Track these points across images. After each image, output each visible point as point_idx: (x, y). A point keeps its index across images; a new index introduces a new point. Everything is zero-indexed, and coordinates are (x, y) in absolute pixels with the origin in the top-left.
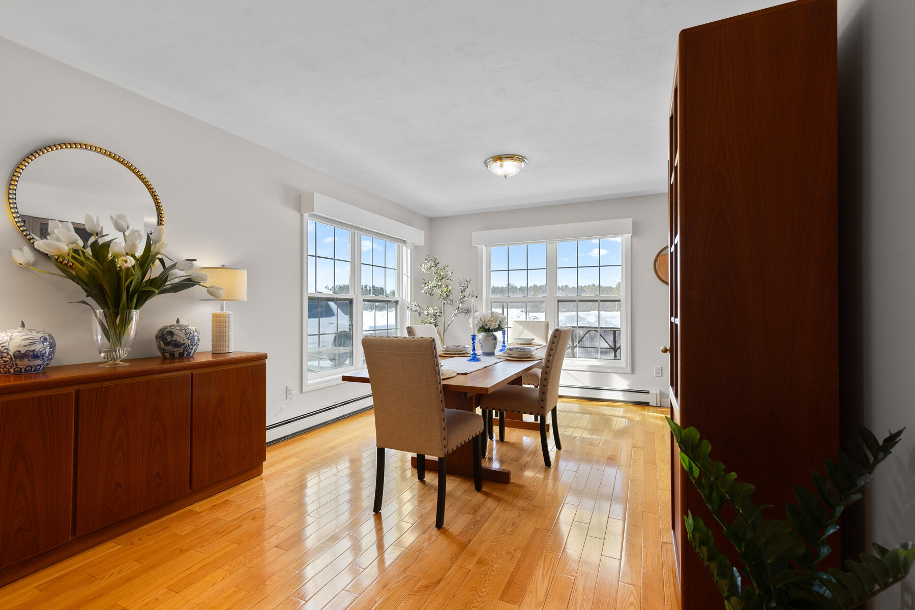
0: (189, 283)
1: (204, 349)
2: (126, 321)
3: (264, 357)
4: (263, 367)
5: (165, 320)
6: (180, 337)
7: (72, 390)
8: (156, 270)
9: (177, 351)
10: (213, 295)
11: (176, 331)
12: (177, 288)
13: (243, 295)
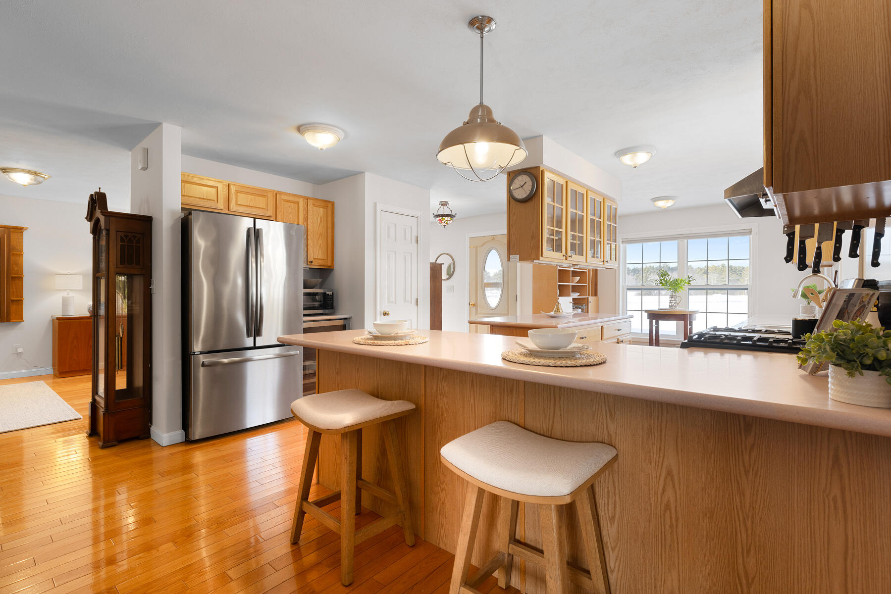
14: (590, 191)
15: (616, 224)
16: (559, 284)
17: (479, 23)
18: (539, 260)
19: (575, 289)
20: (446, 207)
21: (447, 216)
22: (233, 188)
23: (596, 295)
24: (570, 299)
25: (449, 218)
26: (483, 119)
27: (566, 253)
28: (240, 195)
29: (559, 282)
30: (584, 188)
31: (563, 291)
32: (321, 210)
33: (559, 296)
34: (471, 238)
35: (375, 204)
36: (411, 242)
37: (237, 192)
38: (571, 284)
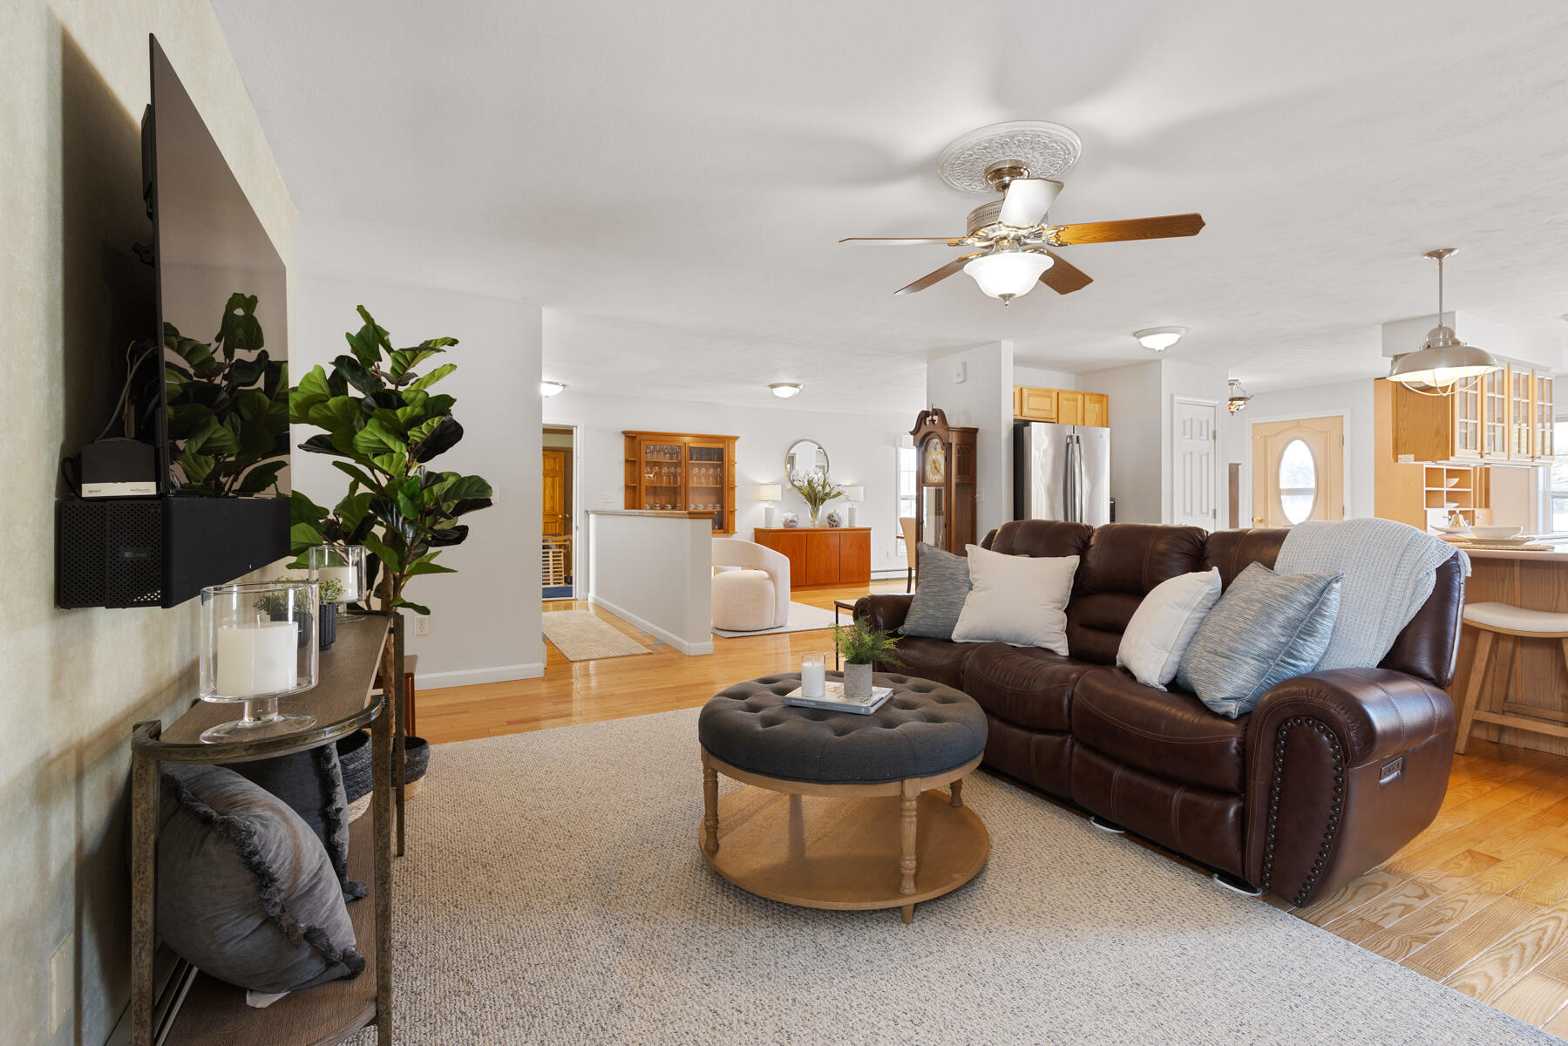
0: (839, 494)
1: (845, 525)
2: (818, 510)
3: (870, 529)
4: (869, 534)
5: (831, 511)
6: (836, 518)
7: (805, 533)
8: (827, 490)
9: (835, 524)
10: (848, 500)
11: (834, 515)
12: (834, 496)
13: (862, 498)
14: (1514, 364)
15: (1551, 402)
16: (1426, 489)
17: (1438, 255)
18: (1448, 459)
19: (1452, 496)
20: (1234, 387)
21: (1240, 399)
22: (1025, 391)
23: (1487, 506)
24: (1445, 512)
25: (1242, 403)
26: (1446, 343)
27: (1482, 449)
28: (1031, 399)
29: (1427, 486)
30: (1504, 361)
31: (1432, 499)
32: (1097, 405)
33: (1427, 507)
34: (1254, 424)
35: (1172, 396)
36: (1208, 439)
37: (1029, 395)
38: (1445, 489)
